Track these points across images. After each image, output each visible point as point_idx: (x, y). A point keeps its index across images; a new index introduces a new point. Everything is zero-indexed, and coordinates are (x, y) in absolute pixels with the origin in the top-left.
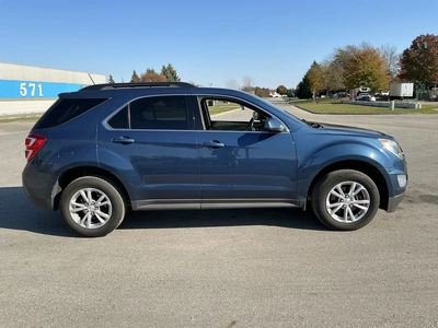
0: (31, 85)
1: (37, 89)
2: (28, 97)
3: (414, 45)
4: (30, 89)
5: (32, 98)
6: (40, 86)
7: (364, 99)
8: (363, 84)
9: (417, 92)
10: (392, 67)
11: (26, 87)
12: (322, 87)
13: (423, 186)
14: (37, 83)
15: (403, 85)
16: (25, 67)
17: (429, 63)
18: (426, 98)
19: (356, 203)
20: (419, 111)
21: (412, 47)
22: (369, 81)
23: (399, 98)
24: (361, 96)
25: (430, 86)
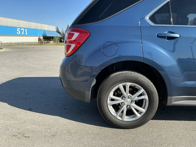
0: (22, 29)
1: (25, 31)
2: (21, 35)
4: (21, 31)
5: (23, 36)
6: (26, 30)
11: (20, 30)
14: (25, 29)
16: (19, 21)
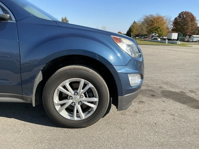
3: (180, 16)
7: (155, 39)
8: (155, 32)
9: (179, 38)
10: (169, 26)
12: (137, 33)
13: (166, 83)
15: (173, 34)
17: (185, 25)
18: (183, 40)
19: (85, 100)
20: (179, 45)
21: (178, 17)
22: (158, 31)
23: (171, 40)
24: (154, 38)
25: (185, 35)
